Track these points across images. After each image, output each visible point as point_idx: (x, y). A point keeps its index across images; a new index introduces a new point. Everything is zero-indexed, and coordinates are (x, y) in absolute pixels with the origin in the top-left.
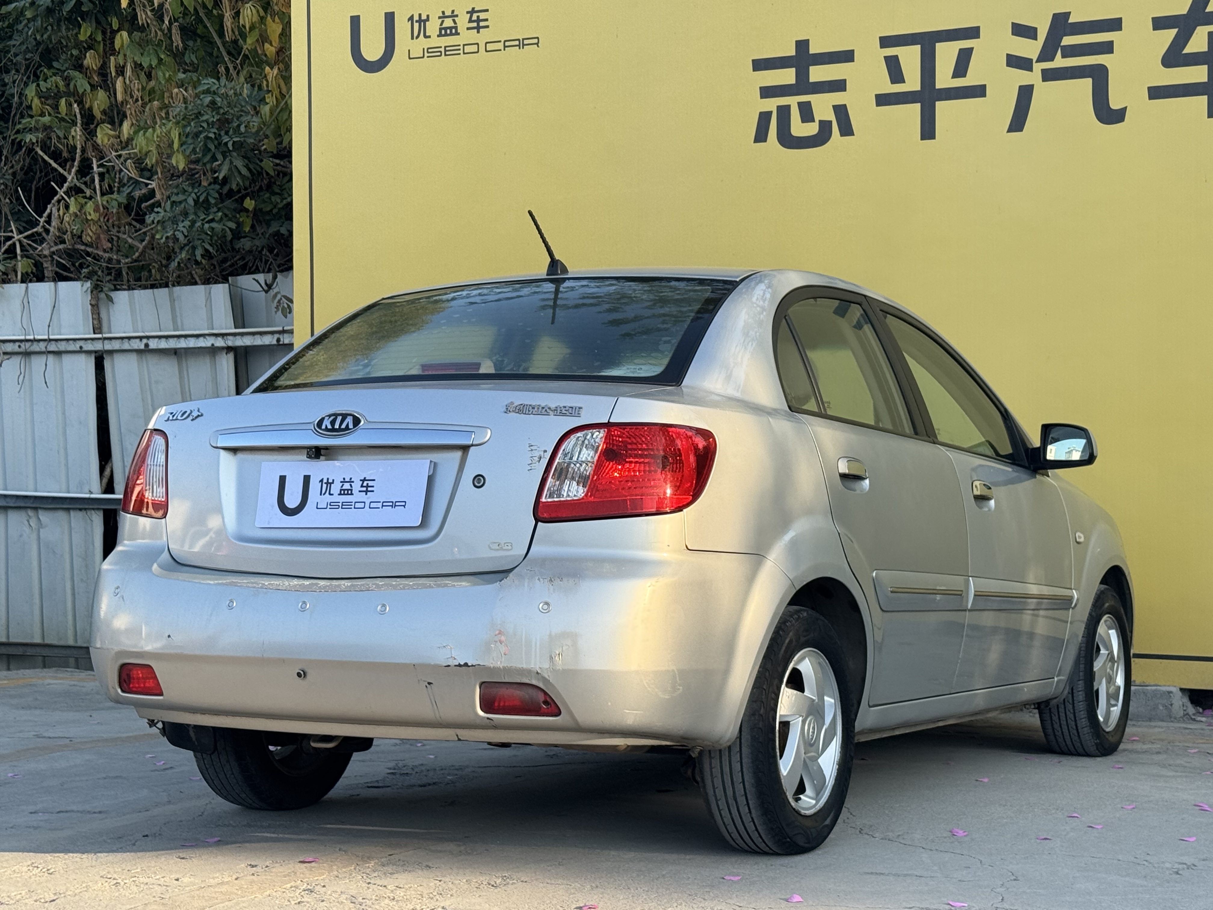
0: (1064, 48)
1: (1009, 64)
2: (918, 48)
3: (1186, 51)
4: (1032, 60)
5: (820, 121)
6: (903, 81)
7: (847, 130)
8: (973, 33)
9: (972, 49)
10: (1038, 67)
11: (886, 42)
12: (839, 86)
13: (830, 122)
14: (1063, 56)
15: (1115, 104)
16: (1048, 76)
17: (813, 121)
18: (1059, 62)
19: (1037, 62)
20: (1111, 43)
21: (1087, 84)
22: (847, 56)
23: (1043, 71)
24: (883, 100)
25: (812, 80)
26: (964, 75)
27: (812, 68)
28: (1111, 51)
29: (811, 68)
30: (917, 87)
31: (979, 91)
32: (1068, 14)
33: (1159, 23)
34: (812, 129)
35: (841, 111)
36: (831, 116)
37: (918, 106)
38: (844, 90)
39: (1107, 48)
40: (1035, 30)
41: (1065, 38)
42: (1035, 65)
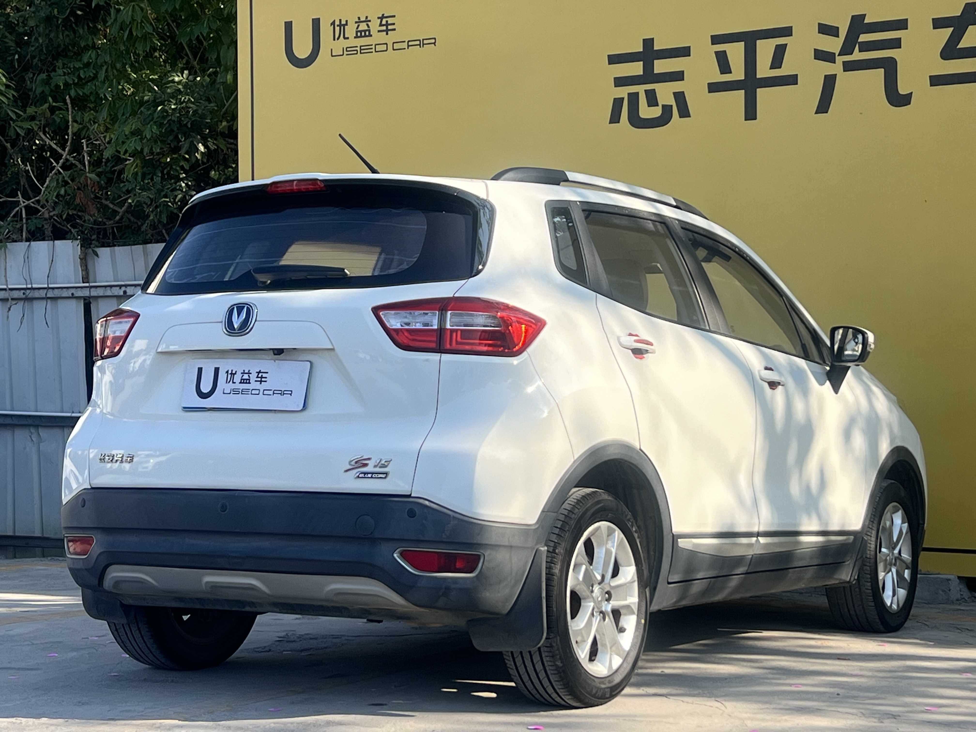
0: (861, 44)
1: (816, 58)
2: (742, 44)
3: (960, 46)
4: (834, 54)
5: (663, 106)
6: (730, 72)
7: (685, 113)
8: (787, 32)
9: (786, 45)
10: (840, 60)
11: (716, 40)
12: (678, 76)
13: (672, 106)
14: (860, 51)
15: (903, 90)
16: (848, 67)
17: (658, 106)
18: (857, 55)
19: (839, 55)
20: (899, 39)
21: (880, 73)
22: (685, 52)
23: (844, 62)
24: (714, 88)
25: (656, 71)
26: (780, 67)
27: (656, 62)
28: (899, 47)
30: (742, 77)
31: (792, 80)
32: (863, 17)
33: (938, 23)
34: (656, 112)
35: (680, 97)
36: (672, 102)
37: (743, 92)
38: (682, 79)
39: (896, 44)
40: (837, 29)
41: (861, 35)
42: (837, 58)
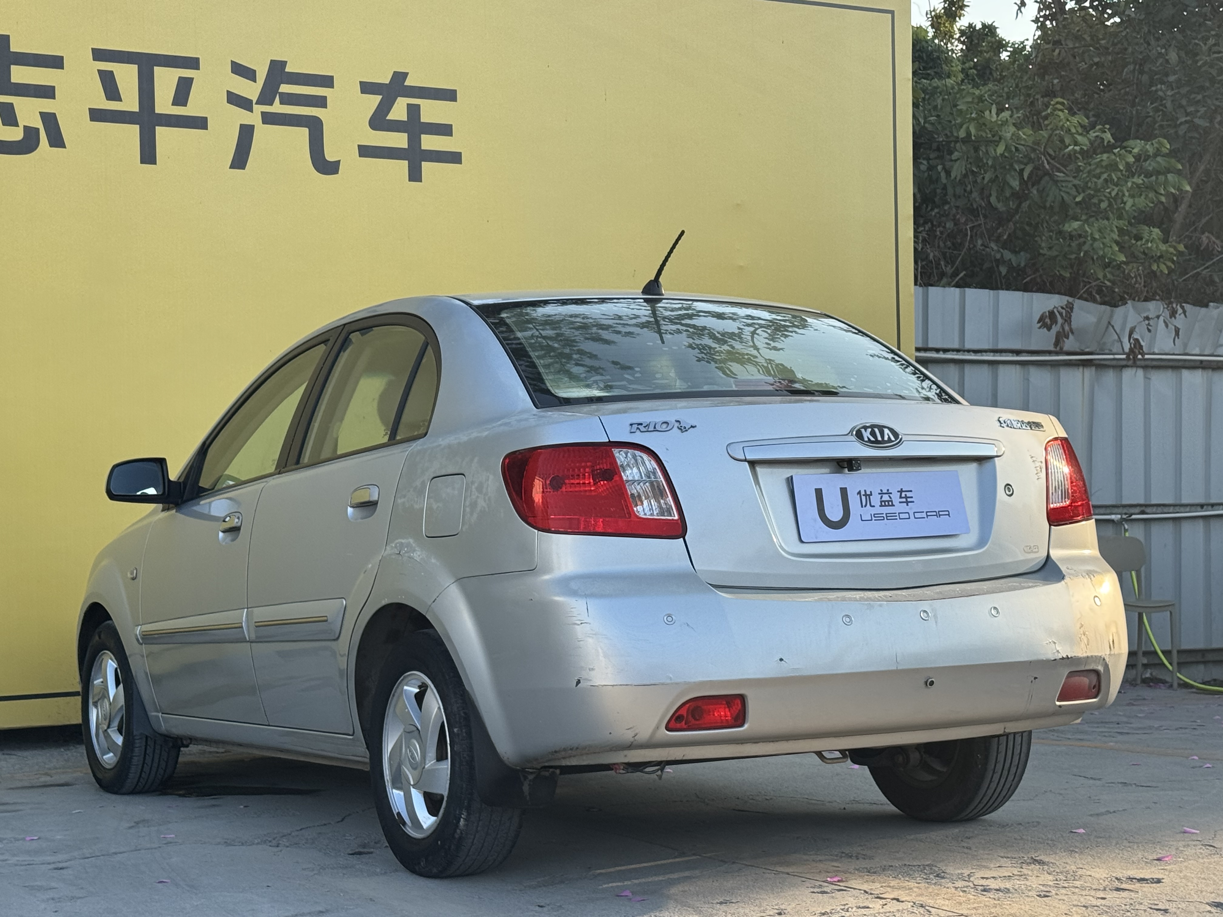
0: (282, 95)
1: (229, 101)
2: (134, 68)
3: (388, 118)
4: (252, 101)
5: (25, 127)
6: (120, 100)
7: (57, 141)
8: (193, 63)
9: (192, 79)
10: (259, 109)
11: (99, 55)
12: (47, 92)
13: (37, 130)
14: (281, 103)
15: (330, 156)
16: (269, 119)
17: (18, 126)
18: (277, 107)
19: (256, 104)
20: (325, 98)
21: (304, 132)
22: (56, 62)
23: (262, 113)
24: (97, 115)
25: (13, 80)
26: (185, 105)
27: (13, 68)
28: (325, 106)
29: (12, 66)
30: (136, 109)
31: (200, 123)
32: (284, 64)
33: (367, 88)
34: (15, 134)
35: (50, 120)
36: (39, 125)
37: (136, 128)
38: (53, 97)
39: (321, 102)
40: (255, 71)
41: (282, 85)
42: (255, 107)
